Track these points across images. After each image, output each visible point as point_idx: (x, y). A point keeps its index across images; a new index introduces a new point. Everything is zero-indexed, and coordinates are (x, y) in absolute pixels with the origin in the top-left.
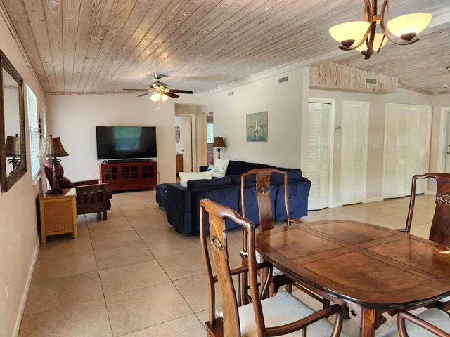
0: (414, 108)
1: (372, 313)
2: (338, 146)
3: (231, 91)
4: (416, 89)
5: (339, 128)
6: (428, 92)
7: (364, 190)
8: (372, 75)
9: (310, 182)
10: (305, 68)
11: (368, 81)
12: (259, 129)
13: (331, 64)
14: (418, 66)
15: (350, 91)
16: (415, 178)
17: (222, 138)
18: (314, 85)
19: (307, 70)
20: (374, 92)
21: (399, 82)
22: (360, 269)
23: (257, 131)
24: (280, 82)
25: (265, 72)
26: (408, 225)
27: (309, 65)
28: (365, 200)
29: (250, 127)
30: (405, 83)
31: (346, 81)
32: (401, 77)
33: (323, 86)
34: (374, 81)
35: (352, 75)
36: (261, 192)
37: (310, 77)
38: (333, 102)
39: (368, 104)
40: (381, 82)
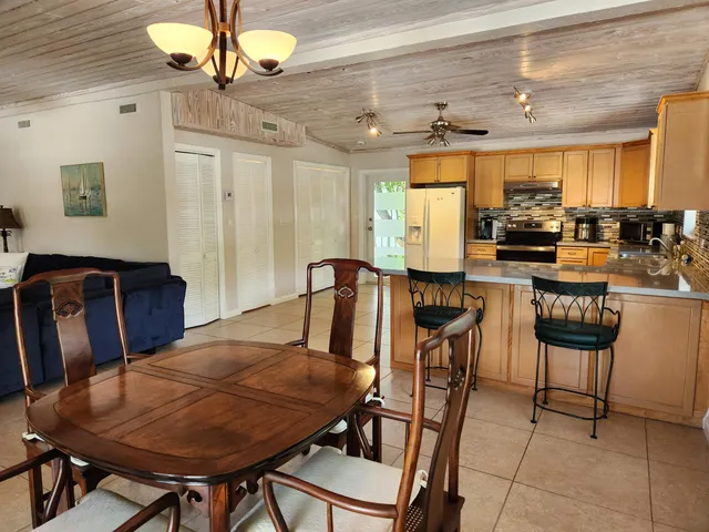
0: (328, 169)
1: (223, 490)
2: (230, 222)
3: (24, 118)
4: (328, 144)
5: (229, 195)
6: (343, 149)
7: (271, 286)
8: (271, 118)
9: (184, 284)
10: (162, 93)
11: (266, 125)
12: (89, 193)
13: (208, 93)
14: (326, 113)
15: (241, 138)
16: (310, 267)
17: (10, 210)
18: (180, 124)
19: (166, 97)
20: (275, 143)
21: (307, 131)
22: (217, 421)
23: (85, 198)
24: (121, 112)
25: (91, 90)
26: (306, 334)
27: (168, 89)
28: (273, 301)
29: (69, 190)
30: (315, 133)
31: (233, 122)
32: (307, 124)
33: (198, 127)
34: (272, 127)
35: (242, 115)
36: (65, 314)
37: (174, 110)
38: (217, 153)
39: (269, 160)
40: (284, 129)
